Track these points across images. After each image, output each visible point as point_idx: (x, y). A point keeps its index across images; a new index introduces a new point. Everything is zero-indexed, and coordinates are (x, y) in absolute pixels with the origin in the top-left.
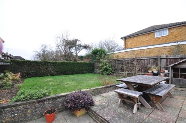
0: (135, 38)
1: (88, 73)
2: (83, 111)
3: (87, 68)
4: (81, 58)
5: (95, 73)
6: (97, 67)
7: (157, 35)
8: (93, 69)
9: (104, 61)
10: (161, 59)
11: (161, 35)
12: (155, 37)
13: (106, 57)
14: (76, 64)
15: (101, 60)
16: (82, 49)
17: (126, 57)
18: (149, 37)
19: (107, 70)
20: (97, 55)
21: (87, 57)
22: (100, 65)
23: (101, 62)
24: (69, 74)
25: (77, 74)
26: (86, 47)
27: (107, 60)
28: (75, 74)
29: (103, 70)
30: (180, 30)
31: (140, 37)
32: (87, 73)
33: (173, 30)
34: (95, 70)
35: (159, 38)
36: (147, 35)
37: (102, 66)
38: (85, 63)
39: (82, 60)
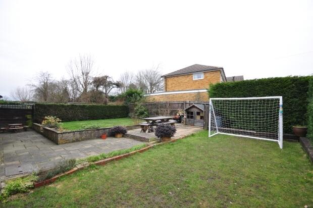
0: (176, 79)
1: (122, 117)
2: (121, 135)
3: (121, 112)
4: (112, 98)
5: (130, 117)
6: (132, 110)
7: (195, 77)
8: (128, 113)
9: (139, 104)
10: (186, 103)
11: (198, 78)
12: (194, 79)
13: (142, 100)
14: (107, 107)
15: (136, 103)
16: (114, 87)
17: (162, 101)
18: (188, 79)
19: (142, 113)
20: (132, 97)
21: (120, 98)
22: (135, 109)
23: (136, 105)
24: (99, 119)
25: (108, 118)
26: (118, 85)
27: (142, 103)
28: (107, 119)
29: (138, 113)
30: (212, 75)
31: (180, 78)
32: (120, 118)
33: (208, 75)
34: (130, 115)
35: (196, 81)
36: (186, 76)
37: (137, 110)
38: (118, 106)
39: (113, 101)
